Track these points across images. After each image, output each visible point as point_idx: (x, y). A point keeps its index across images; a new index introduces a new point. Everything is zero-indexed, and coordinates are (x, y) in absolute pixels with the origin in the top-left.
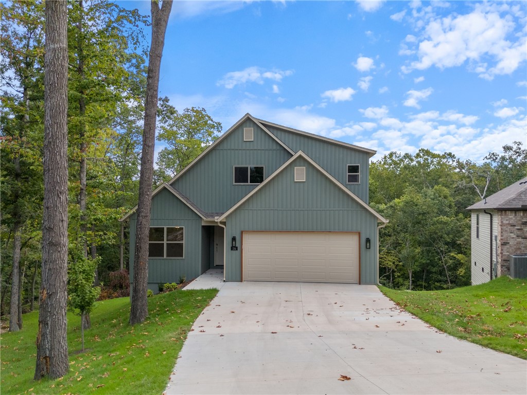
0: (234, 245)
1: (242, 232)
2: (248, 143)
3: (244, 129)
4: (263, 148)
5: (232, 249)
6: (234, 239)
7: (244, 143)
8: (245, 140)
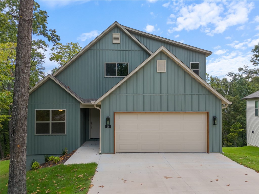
0: (108, 124)
1: (114, 113)
2: (116, 45)
3: (113, 34)
4: (127, 49)
5: (106, 127)
6: (108, 119)
7: (113, 45)
8: (113, 43)
